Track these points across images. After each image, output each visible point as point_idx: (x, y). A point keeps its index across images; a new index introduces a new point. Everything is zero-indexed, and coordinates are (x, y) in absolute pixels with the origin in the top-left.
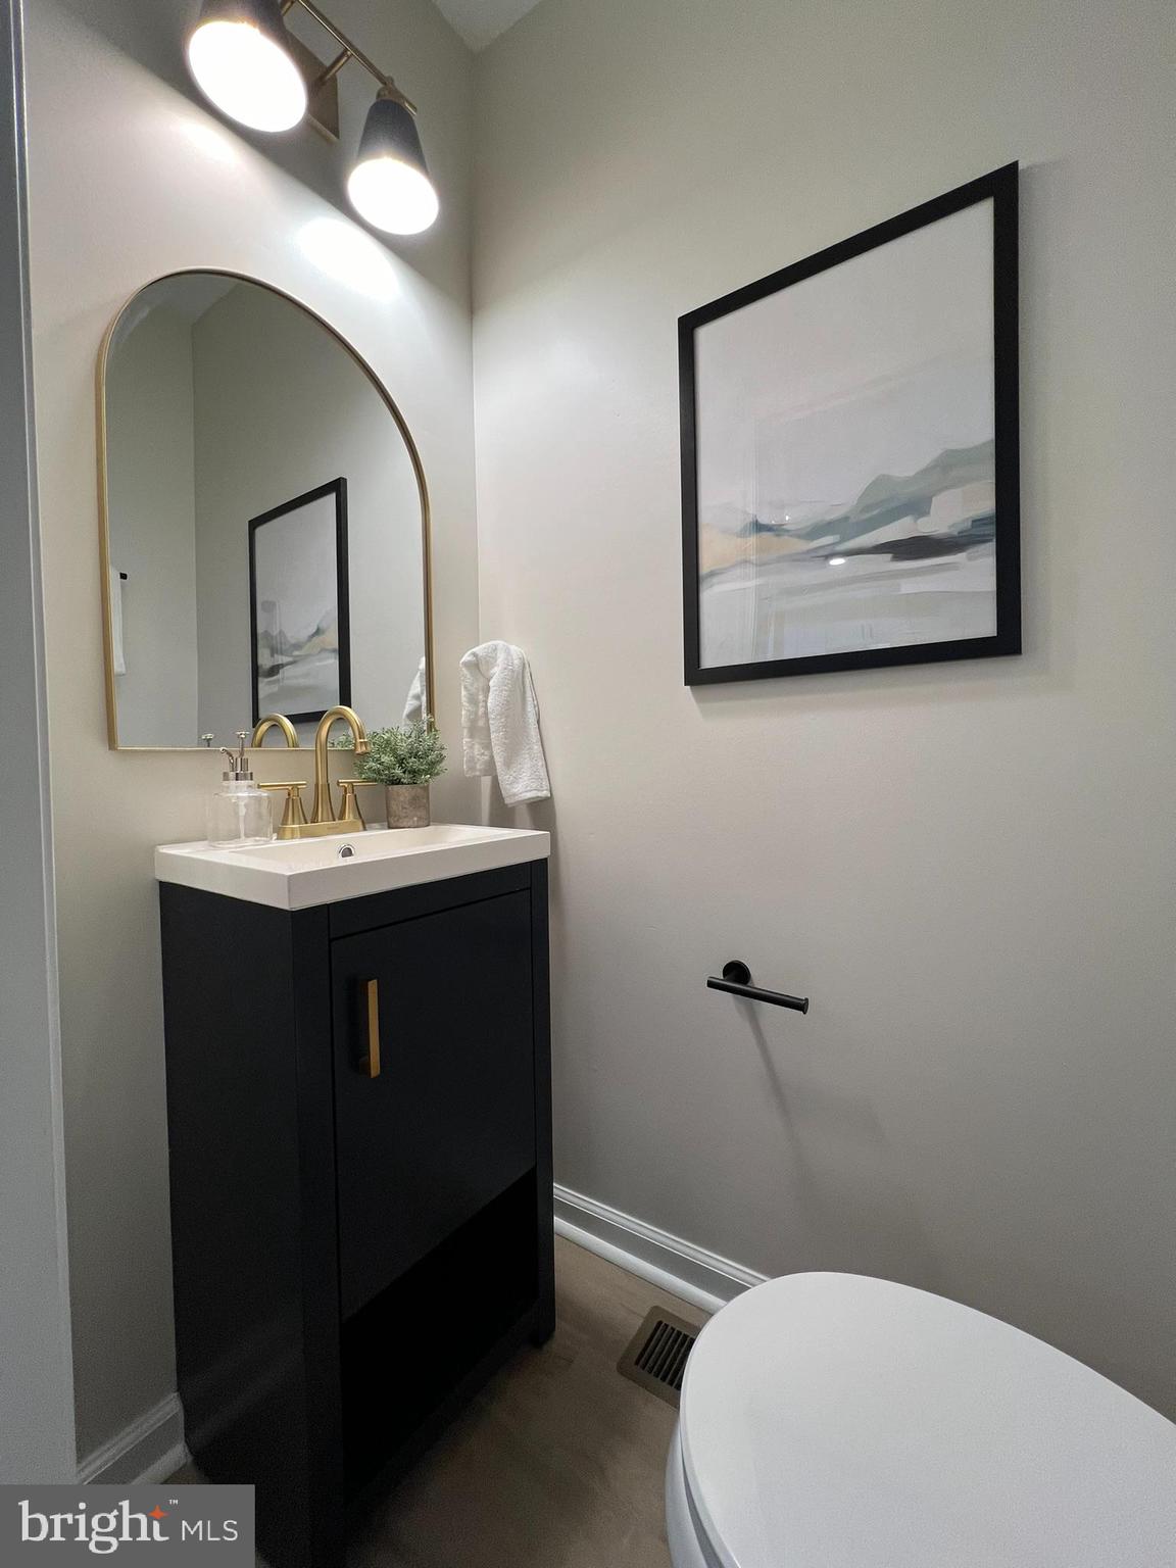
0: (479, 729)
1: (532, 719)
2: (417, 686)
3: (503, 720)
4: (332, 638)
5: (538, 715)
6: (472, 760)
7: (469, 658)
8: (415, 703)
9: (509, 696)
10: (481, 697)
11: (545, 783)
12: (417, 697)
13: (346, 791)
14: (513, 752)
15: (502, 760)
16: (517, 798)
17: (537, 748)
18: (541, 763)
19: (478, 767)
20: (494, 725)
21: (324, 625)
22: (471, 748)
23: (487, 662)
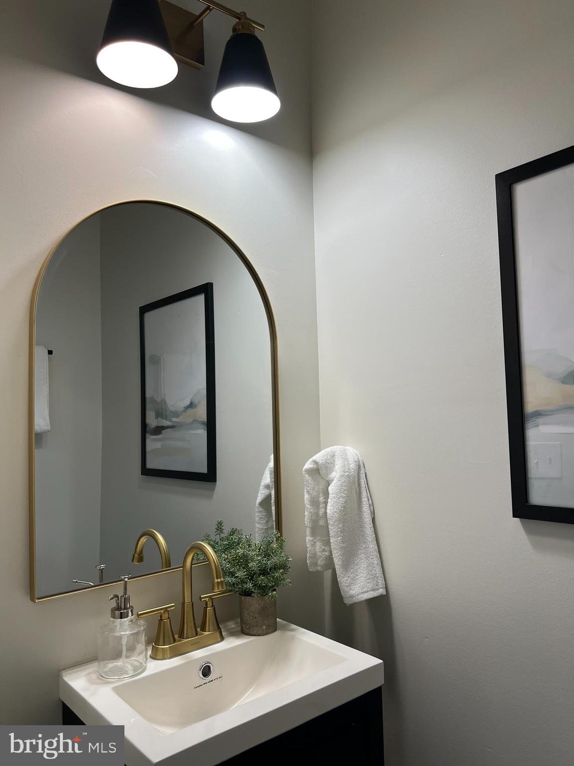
0: (320, 528)
1: (367, 519)
2: (267, 478)
3: (340, 526)
4: (202, 412)
5: (373, 513)
6: (314, 556)
7: (311, 466)
8: (266, 492)
9: (346, 502)
10: (321, 499)
11: (381, 582)
12: (267, 487)
13: (206, 604)
14: (350, 554)
15: (340, 563)
16: (355, 600)
17: (373, 546)
18: (376, 561)
19: (319, 563)
20: (333, 530)
21: (196, 401)
22: (314, 545)
23: (327, 467)
